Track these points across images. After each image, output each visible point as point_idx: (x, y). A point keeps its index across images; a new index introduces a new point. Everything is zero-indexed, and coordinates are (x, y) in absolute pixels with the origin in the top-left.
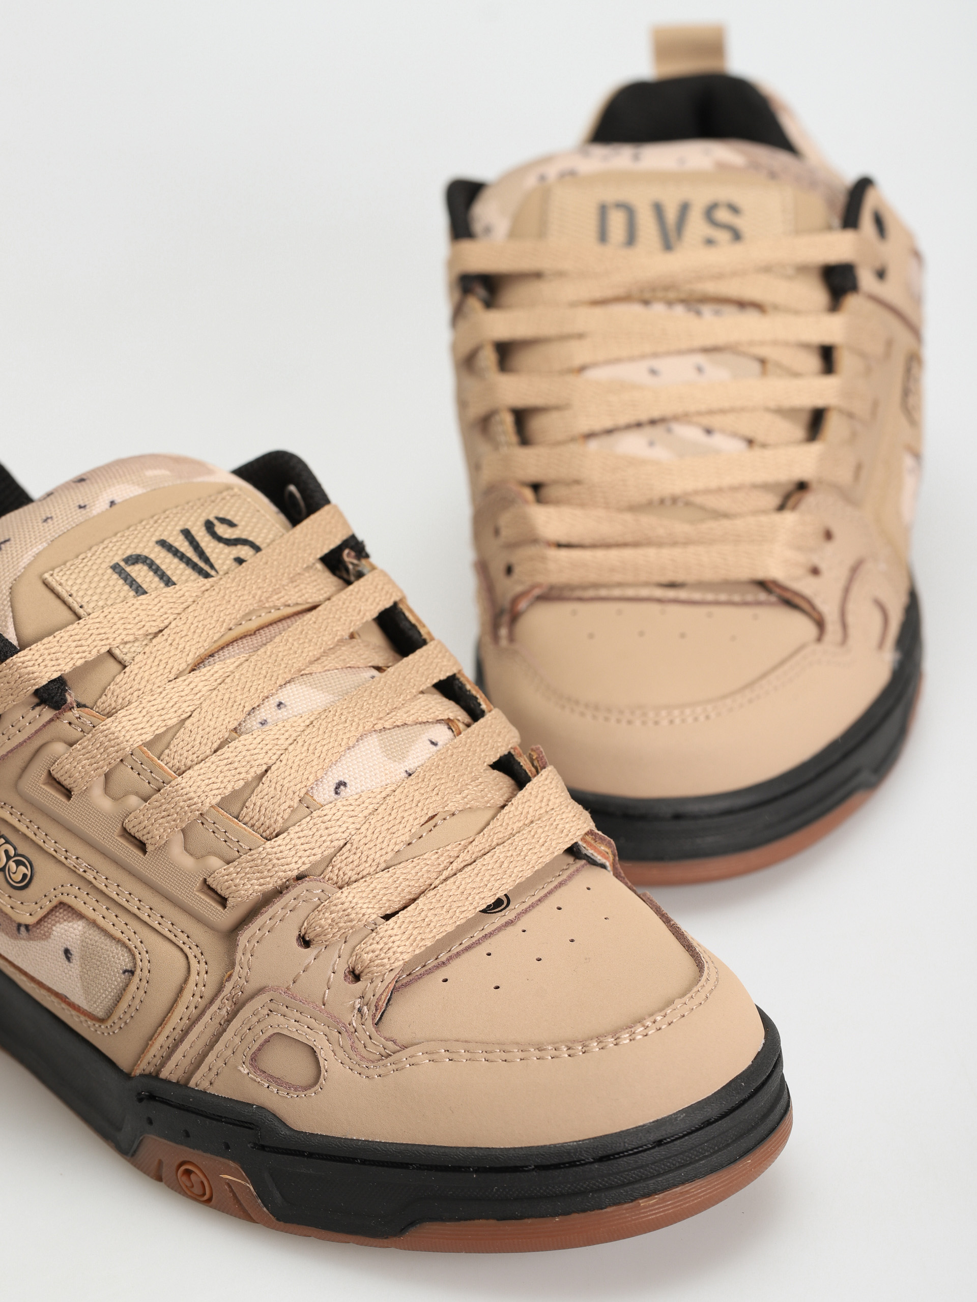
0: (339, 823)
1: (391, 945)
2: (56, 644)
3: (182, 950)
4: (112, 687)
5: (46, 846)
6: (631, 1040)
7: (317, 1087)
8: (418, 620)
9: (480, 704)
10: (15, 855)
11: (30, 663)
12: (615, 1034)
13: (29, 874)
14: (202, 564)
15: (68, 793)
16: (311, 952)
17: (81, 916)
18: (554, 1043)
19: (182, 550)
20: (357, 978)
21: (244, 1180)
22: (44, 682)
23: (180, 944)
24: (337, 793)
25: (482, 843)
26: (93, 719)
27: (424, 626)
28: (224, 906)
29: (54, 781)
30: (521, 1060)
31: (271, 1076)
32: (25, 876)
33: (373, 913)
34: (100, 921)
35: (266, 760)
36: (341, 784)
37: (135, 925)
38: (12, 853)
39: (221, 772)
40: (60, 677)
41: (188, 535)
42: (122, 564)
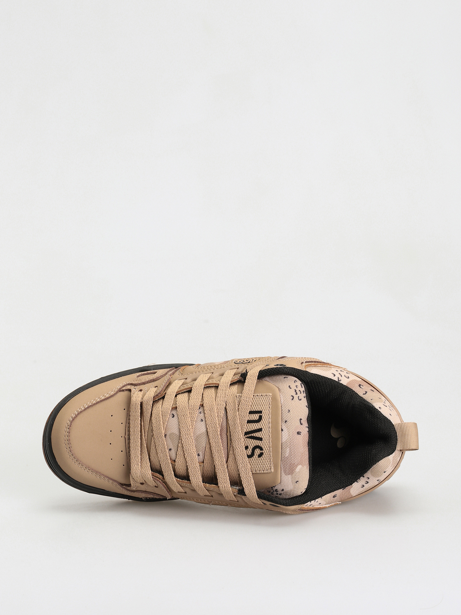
14: (250, 435)
24: (173, 414)
41: (261, 439)
42: (261, 415)
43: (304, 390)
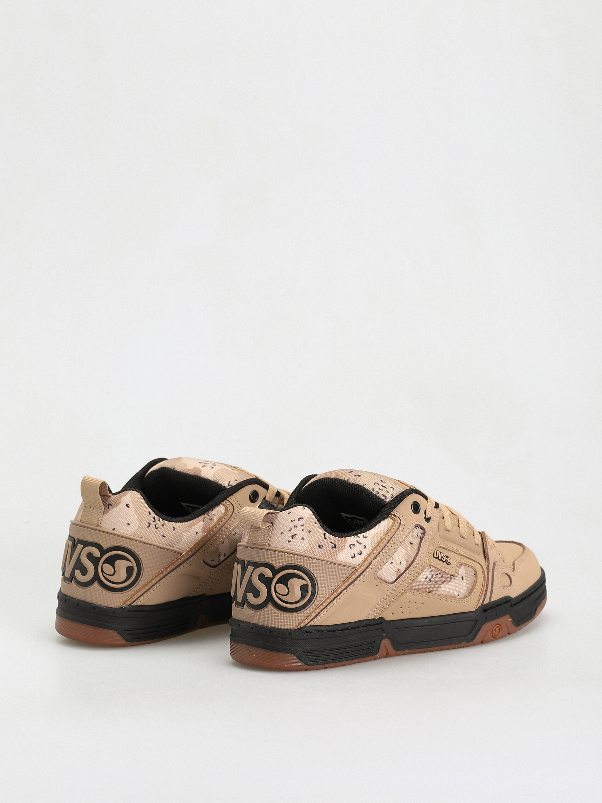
3: (479, 563)
5: (450, 549)
10: (445, 555)
15: (449, 531)
21: (511, 618)
28: (479, 546)
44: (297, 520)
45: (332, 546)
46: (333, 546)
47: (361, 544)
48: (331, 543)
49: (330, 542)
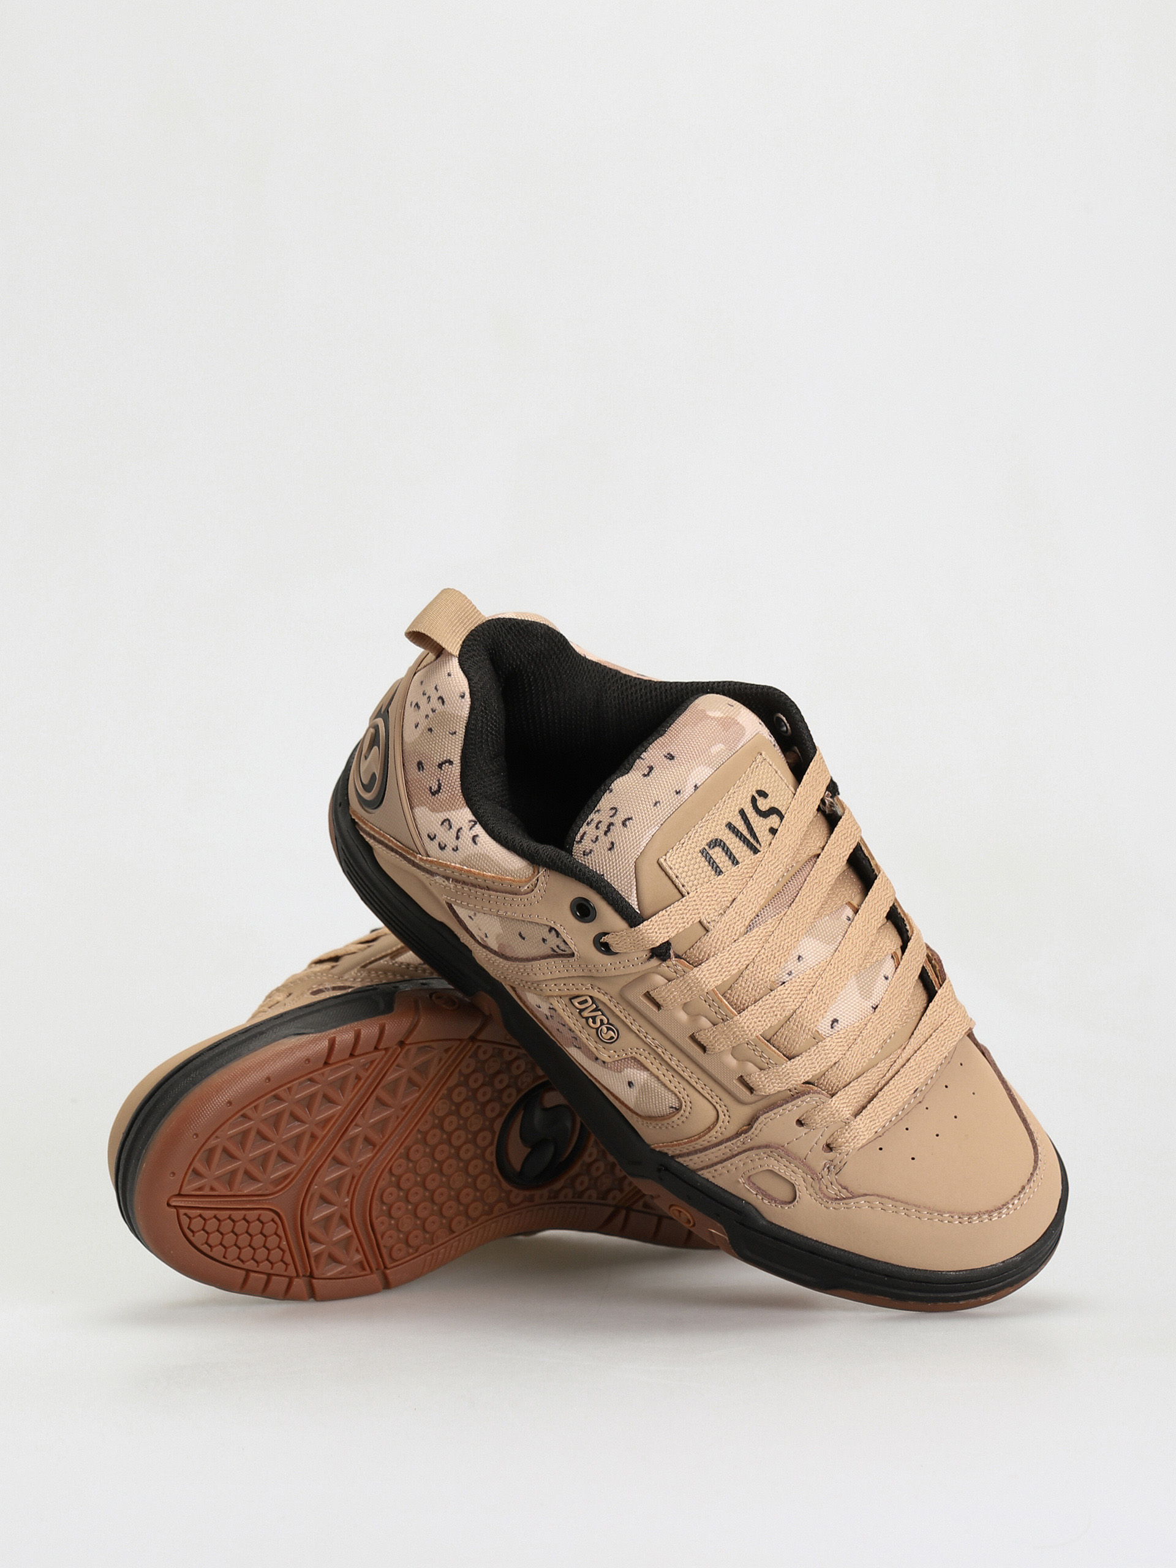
0: (833, 1051)
1: (856, 1134)
2: (667, 917)
3: (715, 1107)
4: (698, 944)
5: (633, 1027)
6: (999, 1217)
7: (791, 1205)
8: (870, 853)
9: (906, 925)
10: (607, 1024)
11: (651, 931)
12: (990, 1213)
13: (616, 1037)
14: (752, 840)
15: (658, 1006)
16: (802, 1130)
17: (647, 1069)
18: (951, 1213)
19: (740, 829)
20: (831, 1149)
21: (724, 1234)
22: (658, 944)
23: (713, 1101)
24: (832, 1028)
25: (909, 1050)
26: (685, 968)
27: (873, 859)
28: (752, 1093)
29: (648, 995)
30: (929, 1219)
31: (759, 1188)
32: (612, 1038)
33: (847, 1113)
34: (661, 1077)
35: (793, 1007)
36: (835, 1021)
37: (684, 1084)
38: (606, 1021)
39: (765, 1014)
40: (668, 941)
41: (742, 813)
42: (707, 847)
43: (585, 824)
44: (439, 694)
45: (433, 788)
46: (435, 788)
47: (458, 838)
48: (437, 783)
49: (439, 781)
